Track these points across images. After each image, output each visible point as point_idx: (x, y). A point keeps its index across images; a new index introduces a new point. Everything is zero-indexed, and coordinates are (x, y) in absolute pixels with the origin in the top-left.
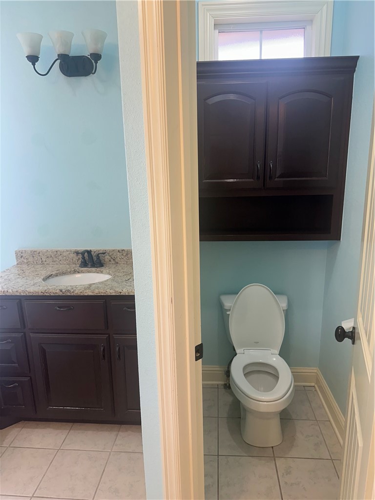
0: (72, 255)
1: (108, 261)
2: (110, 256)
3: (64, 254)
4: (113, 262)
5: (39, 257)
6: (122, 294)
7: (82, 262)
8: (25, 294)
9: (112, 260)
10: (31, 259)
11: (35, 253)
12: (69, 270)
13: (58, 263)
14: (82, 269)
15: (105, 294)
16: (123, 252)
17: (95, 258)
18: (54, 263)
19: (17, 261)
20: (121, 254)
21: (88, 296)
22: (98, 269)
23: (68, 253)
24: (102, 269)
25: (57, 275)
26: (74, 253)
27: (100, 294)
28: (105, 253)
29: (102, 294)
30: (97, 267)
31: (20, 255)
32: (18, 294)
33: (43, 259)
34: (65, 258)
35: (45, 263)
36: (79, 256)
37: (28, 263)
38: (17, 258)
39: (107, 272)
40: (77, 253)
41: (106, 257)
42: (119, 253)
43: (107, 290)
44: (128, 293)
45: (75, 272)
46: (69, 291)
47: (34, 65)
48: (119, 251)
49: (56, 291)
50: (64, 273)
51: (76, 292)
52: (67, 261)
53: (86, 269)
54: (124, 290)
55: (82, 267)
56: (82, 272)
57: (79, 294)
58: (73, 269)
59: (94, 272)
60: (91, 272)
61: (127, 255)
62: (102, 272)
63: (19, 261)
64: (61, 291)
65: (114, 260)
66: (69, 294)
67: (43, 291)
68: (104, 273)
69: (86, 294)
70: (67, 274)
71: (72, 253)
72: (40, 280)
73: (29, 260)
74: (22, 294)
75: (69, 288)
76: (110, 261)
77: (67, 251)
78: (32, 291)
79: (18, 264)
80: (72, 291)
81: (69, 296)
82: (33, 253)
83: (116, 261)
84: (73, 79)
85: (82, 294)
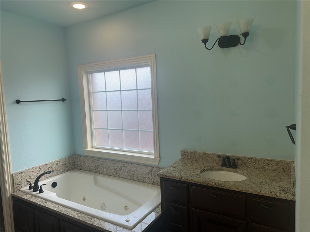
0: (215, 157)
1: (240, 164)
2: (242, 161)
3: (211, 156)
4: (244, 166)
5: (194, 156)
6: (260, 194)
7: (222, 163)
8: (192, 182)
9: (243, 164)
10: (189, 157)
11: (192, 153)
12: (215, 168)
13: (206, 161)
14: (224, 168)
15: (247, 192)
16: (252, 159)
17: (232, 162)
18: (203, 161)
19: (181, 157)
20: (250, 161)
21: (234, 191)
22: (234, 170)
23: (213, 155)
24: (237, 170)
25: (207, 170)
26: (217, 156)
27: (243, 191)
28: (239, 159)
29: (245, 192)
30: (233, 168)
31: (183, 153)
32: (188, 181)
33: (197, 157)
34: (210, 158)
35: (198, 160)
36: (220, 159)
37: (188, 159)
38: (181, 155)
39: (241, 173)
40: (219, 156)
41: (239, 162)
42: (249, 160)
43: (249, 189)
44: (266, 194)
45: (218, 169)
46: (221, 185)
47: (205, 44)
48: (249, 158)
49: (212, 184)
50: (211, 170)
51: (226, 186)
52: (212, 161)
53: (226, 168)
54: (262, 191)
55: (223, 167)
56: (223, 170)
57: (228, 188)
58: (217, 167)
59: (231, 172)
60: (229, 171)
61: (255, 161)
62: (237, 172)
63: (183, 157)
64: (216, 184)
65: (244, 164)
66: (221, 187)
67: (204, 182)
68: (238, 173)
69: (233, 189)
70: (213, 170)
71: (216, 156)
72: (199, 173)
73: (188, 157)
74: (190, 182)
75: (220, 183)
76: (242, 164)
77: (212, 154)
78: (196, 181)
79: (181, 159)
80: (223, 185)
81: (221, 188)
82: (191, 153)
83: (247, 165)
84: (226, 50)
85: (230, 189)
